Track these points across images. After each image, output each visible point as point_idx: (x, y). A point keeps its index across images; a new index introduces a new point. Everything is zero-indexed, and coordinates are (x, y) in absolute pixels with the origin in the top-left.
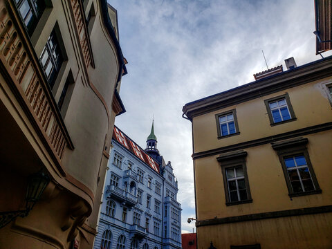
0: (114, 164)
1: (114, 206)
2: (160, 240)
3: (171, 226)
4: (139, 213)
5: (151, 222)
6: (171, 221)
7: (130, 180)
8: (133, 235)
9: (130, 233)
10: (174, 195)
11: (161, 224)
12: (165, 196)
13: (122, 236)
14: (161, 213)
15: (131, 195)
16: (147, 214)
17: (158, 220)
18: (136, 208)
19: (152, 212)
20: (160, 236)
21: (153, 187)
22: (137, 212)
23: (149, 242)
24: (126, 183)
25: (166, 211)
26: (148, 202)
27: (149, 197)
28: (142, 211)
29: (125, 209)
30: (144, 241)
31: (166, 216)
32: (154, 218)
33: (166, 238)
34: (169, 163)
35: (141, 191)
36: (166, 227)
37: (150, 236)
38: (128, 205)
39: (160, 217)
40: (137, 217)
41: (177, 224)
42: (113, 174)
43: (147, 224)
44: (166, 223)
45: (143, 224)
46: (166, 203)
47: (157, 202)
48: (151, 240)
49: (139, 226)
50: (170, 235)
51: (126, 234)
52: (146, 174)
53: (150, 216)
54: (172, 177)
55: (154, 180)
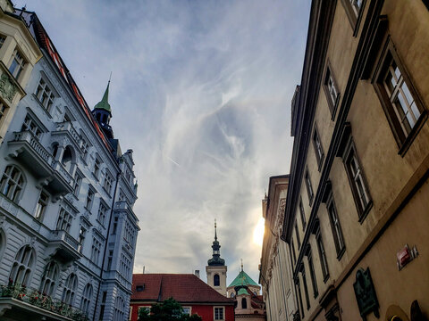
0: (36, 97)
2: (98, 272)
3: (120, 251)
4: (70, 212)
5: (89, 236)
6: (123, 242)
7: (65, 142)
8: (52, 251)
9: (46, 246)
10: (131, 203)
11: (103, 244)
12: (116, 200)
13: (28, 249)
14: (106, 227)
16: (85, 220)
17: (100, 236)
18: (66, 202)
19: (93, 219)
20: (100, 265)
21: (101, 177)
22: (66, 209)
23: (79, 273)
24: (55, 146)
25: (115, 225)
26: (89, 200)
27: (91, 192)
28: (76, 211)
29: (43, 197)
30: (71, 269)
31: (114, 233)
33: (109, 271)
34: (130, 152)
35: (80, 176)
36: (111, 253)
37: (82, 261)
38: (53, 190)
39: (104, 233)
40: (64, 220)
41: (130, 251)
42: (30, 116)
43: (82, 237)
44: (112, 244)
45: (75, 231)
46: (118, 212)
47: (103, 205)
48: (83, 268)
49: (68, 236)
50: (117, 266)
51: (37, 246)
52: (93, 150)
53: (89, 225)
54: (131, 174)
55: (103, 166)
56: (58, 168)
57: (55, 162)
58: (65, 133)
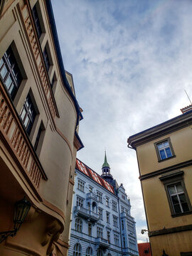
0: (78, 189)
1: (81, 222)
2: (120, 250)
3: (128, 237)
4: (101, 227)
5: (112, 234)
6: (128, 233)
7: (92, 201)
8: (98, 247)
9: (95, 245)
10: (128, 211)
11: (119, 236)
12: (121, 212)
13: (89, 248)
14: (119, 227)
15: (94, 213)
16: (108, 228)
17: (117, 232)
18: (98, 224)
19: (111, 226)
20: (120, 246)
21: (111, 206)
22: (99, 226)
23: (111, 252)
24: (89, 203)
25: (123, 224)
26: (108, 218)
27: (108, 214)
28: (103, 226)
29: (90, 225)
30: (107, 251)
31: (123, 229)
32: (114, 231)
33: (125, 248)
34: (122, 185)
35: (101, 210)
36: (124, 238)
37: (112, 247)
38: (92, 221)
39: (118, 230)
40: (100, 231)
41: (133, 235)
42: (78, 197)
43: (109, 236)
44: (123, 235)
45: (105, 236)
46: (122, 218)
47: (115, 217)
48: (113, 250)
49: (102, 239)
50: (128, 245)
51: (92, 246)
52: (104, 195)
53: (110, 229)
54: (125, 196)
55: (110, 200)
57: (90, 211)
58: (91, 198)
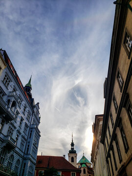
0: (3, 82)
2: (22, 154)
3: (32, 145)
4: (13, 128)
5: (20, 139)
6: (33, 142)
7: (13, 99)
9: (2, 142)
10: (37, 125)
11: (25, 142)
12: (32, 123)
14: (27, 135)
15: (11, 110)
16: (19, 132)
17: (24, 139)
18: (12, 124)
19: (22, 131)
20: (23, 151)
21: (26, 114)
22: (11, 127)
23: (15, 155)
24: (9, 101)
25: (31, 134)
26: (21, 123)
27: (22, 120)
28: (15, 128)
29: (3, 121)
30: (12, 153)
31: (30, 137)
32: (22, 136)
33: (27, 154)
34: (38, 103)
35: (18, 113)
36: (29, 146)
37: (17, 149)
39: (26, 137)
41: (36, 146)
43: (17, 139)
44: (29, 142)
46: (32, 128)
47: (26, 125)
48: (17, 153)
49: (11, 138)
50: (31, 152)
52: (24, 103)
53: (20, 134)
54: (38, 113)
55: (27, 109)
56: (9, 110)
57: (8, 107)
58: (13, 96)
